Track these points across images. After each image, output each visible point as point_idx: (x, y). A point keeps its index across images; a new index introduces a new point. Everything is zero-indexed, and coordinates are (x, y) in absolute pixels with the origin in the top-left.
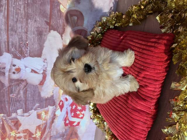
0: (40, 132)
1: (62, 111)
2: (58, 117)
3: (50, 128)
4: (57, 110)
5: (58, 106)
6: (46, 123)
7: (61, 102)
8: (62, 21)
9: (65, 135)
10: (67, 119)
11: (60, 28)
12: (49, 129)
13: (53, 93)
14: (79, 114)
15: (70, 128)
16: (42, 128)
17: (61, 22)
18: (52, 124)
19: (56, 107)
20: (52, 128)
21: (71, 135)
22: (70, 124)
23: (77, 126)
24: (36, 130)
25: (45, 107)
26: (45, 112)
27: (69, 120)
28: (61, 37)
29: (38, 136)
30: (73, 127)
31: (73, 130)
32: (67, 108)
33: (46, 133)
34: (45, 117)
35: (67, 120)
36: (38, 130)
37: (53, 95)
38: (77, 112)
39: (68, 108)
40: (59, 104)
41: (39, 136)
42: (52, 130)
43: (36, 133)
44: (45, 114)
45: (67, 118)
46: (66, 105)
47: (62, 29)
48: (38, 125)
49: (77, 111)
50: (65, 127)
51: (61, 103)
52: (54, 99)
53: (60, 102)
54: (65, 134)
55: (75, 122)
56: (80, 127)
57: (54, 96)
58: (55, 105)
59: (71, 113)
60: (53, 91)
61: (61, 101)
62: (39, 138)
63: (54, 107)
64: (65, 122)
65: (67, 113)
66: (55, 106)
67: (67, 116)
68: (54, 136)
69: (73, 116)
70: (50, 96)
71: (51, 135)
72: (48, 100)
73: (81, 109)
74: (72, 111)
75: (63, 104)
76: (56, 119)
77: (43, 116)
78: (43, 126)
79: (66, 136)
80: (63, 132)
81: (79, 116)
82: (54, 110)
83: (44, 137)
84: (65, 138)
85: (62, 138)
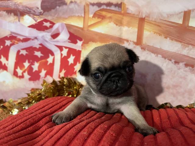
1: (31, 29)
2: (19, 21)
4: (34, 18)
5: (41, 18)
7: (51, 25)
10: (14, 41)
13: (71, 2)
14: (24, 66)
18: (4, 11)
22: (3, 48)
27: (11, 45)
32: (36, 38)
35: (11, 41)
37: (66, 4)
38: (27, 61)
39: (36, 41)
40: (46, 21)
45: (16, 42)
46: (43, 37)
49: (29, 62)
51: (48, 24)
52: (58, 7)
53: (51, 22)
55: (7, 59)
57: (65, 7)
58: (44, 12)
59: (26, 49)
60: (76, 2)
61: (53, 24)
63: (40, 10)
64: (8, 36)
65: (26, 40)
66: (41, 12)
67: (19, 40)
69: (20, 53)
73: (34, 70)
74: (31, 50)
75: (46, 28)
76: (16, 17)
81: (18, 68)
82: (34, 9)
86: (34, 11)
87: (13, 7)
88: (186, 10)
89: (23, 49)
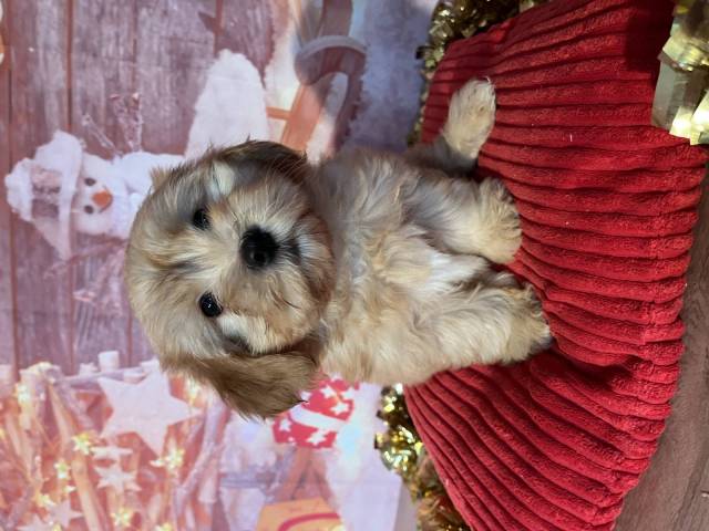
0: (182, 452)
3: (218, 439)
6: (203, 419)
8: (262, 14)
9: (278, 478)
11: (256, 41)
12: (212, 443)
14: (331, 398)
15: (295, 450)
16: (187, 437)
17: (259, 20)
18: (225, 427)
20: (226, 440)
21: (302, 481)
22: (294, 437)
23: (324, 450)
24: (167, 439)
27: (290, 419)
28: (259, 78)
29: (172, 466)
30: (306, 450)
31: (309, 464)
33: (203, 457)
34: (199, 394)
35: (283, 418)
36: (172, 442)
38: (323, 391)
41: (176, 467)
42: (225, 451)
43: (166, 451)
47: (263, 47)
48: (172, 422)
49: (324, 386)
50: (276, 445)
54: (275, 475)
55: (314, 430)
56: (336, 453)
62: (177, 474)
68: (235, 474)
71: (224, 470)
77: (191, 387)
78: (191, 430)
79: (280, 482)
80: (266, 464)
81: (333, 409)
83: (194, 472)
84: (275, 493)
85: (263, 486)
88: (265, 115)
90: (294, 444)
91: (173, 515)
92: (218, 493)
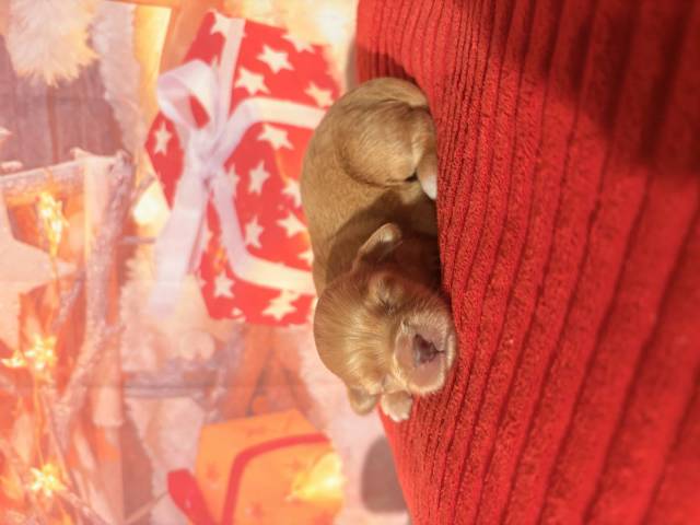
0: (52, 340)
1: (177, 199)
2: (151, 241)
3: (110, 313)
4: (143, 188)
5: (141, 161)
6: (80, 279)
7: (163, 126)
9: (220, 379)
10: (216, 265)
12: (103, 323)
13: (90, 43)
14: (298, 236)
15: (244, 332)
16: (56, 313)
18: (118, 293)
19: (129, 160)
20: (124, 314)
21: (261, 382)
22: (240, 308)
23: (293, 328)
24: (22, 318)
25: (56, 161)
26: (62, 197)
27: (230, 275)
29: (39, 366)
30: (264, 330)
31: (271, 353)
32: (206, 182)
33: (89, 349)
34: (65, 233)
35: (217, 274)
36: (32, 324)
37: (96, 64)
38: (283, 223)
39: (216, 184)
40: (150, 143)
41: (47, 367)
42: (125, 335)
43: (25, 342)
44: (63, 211)
45: (219, 256)
46: (202, 158)
48: (26, 286)
49: (284, 216)
50: (211, 322)
51: (162, 137)
52: (107, 96)
53: (156, 125)
54: (214, 373)
55: (274, 293)
57: (105, 70)
58: (121, 146)
59: (243, 221)
60: (90, 28)
61: (160, 120)
62: (48, 377)
63: (116, 160)
64: (203, 283)
65: (212, 217)
66: (125, 159)
67: (214, 243)
68: (147, 375)
69: (257, 244)
70: (75, 73)
71: (128, 367)
72: (64, 100)
74: (246, 205)
75: (174, 144)
76: (140, 253)
77: (49, 222)
78: (61, 300)
79: (225, 385)
80: (198, 356)
82: (115, 182)
83: (78, 374)
84: (220, 404)
85: (198, 394)
86: (121, 182)
87: (107, 260)
89: (243, 233)
90: (242, 320)
91: (56, 449)
92: (124, 409)
